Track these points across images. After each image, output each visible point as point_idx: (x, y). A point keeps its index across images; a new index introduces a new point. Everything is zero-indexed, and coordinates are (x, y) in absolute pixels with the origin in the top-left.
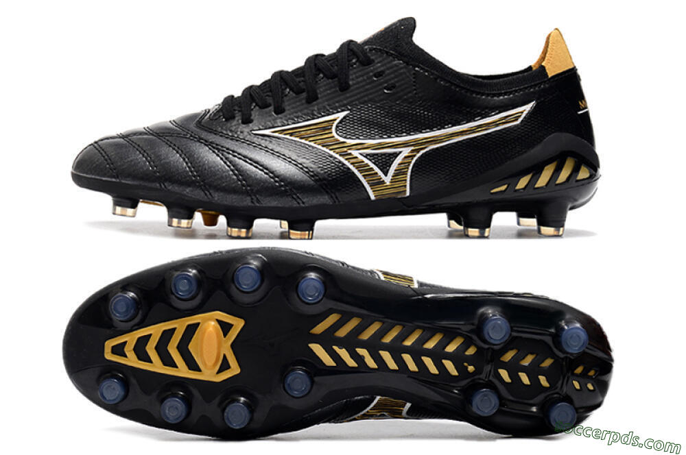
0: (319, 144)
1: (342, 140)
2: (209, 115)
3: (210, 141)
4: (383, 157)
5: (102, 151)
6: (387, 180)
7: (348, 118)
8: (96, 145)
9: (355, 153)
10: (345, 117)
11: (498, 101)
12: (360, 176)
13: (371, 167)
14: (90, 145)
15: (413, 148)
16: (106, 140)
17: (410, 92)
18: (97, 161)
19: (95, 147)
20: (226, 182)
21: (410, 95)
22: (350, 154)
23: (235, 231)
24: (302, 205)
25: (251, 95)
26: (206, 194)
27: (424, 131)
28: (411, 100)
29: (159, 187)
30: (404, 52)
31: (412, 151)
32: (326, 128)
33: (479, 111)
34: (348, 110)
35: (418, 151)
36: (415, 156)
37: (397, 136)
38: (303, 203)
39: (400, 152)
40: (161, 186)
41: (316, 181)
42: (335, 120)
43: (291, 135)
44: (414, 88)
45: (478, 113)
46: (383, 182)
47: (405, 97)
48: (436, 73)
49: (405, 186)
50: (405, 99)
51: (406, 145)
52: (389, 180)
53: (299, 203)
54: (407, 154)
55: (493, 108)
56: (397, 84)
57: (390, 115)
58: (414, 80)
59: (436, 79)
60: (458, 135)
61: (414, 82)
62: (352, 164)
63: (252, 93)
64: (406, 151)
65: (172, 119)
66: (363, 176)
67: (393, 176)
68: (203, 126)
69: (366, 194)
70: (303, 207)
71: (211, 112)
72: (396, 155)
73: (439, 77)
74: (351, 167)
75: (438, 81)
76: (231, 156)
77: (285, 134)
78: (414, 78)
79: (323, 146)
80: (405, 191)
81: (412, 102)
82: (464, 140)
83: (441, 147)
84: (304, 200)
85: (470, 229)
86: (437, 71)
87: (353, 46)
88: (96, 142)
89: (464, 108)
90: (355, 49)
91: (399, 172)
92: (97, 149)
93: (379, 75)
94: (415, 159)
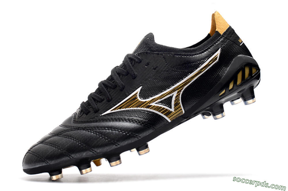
0: (135, 107)
1: (144, 101)
2: (77, 115)
3: (84, 127)
4: (166, 100)
5: (34, 154)
6: (172, 110)
7: (142, 90)
8: (30, 152)
9: (153, 104)
10: (141, 90)
11: (205, 54)
12: (160, 114)
13: (163, 107)
14: (27, 153)
15: (177, 91)
16: (34, 148)
17: (165, 66)
18: (34, 159)
19: (30, 153)
20: (101, 143)
21: (165, 68)
22: (151, 106)
23: (114, 163)
24: (140, 138)
25: (93, 98)
26: (93, 153)
27: (179, 81)
28: (167, 70)
29: (70, 159)
30: (154, 49)
31: (178, 92)
32: (134, 98)
33: (199, 62)
34: (141, 86)
35: (180, 91)
36: (180, 94)
37: (168, 89)
38: (140, 137)
39: (173, 95)
40: (70, 158)
41: (141, 125)
42: (137, 93)
43: (120, 108)
44: (166, 63)
45: (199, 63)
46: (171, 112)
47: (164, 70)
48: (173, 53)
49: (181, 109)
50: (165, 71)
51: (174, 90)
52: (174, 110)
53: (138, 138)
54: (176, 95)
55: (205, 58)
56: (158, 65)
57: (161, 80)
58: (164, 60)
59: (174, 56)
60: (194, 77)
61: (165, 61)
62: (154, 110)
63: (93, 97)
64: (175, 94)
65: (60, 124)
66: (161, 113)
67: (174, 107)
68: (77, 122)
69: (166, 121)
70: (141, 139)
71: (77, 114)
72: (171, 97)
73: (175, 54)
74: (154, 111)
75: (175, 56)
76: (97, 130)
77: (118, 109)
78: (164, 59)
79: (137, 107)
80: (182, 111)
81: (168, 71)
82: (198, 78)
83: (190, 85)
84: (140, 136)
85: (217, 116)
86: (173, 52)
87: (130, 56)
88: (29, 151)
89: (192, 64)
90: (131, 57)
91: (176, 104)
92: (32, 154)
93: (148, 64)
94: (181, 95)
